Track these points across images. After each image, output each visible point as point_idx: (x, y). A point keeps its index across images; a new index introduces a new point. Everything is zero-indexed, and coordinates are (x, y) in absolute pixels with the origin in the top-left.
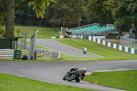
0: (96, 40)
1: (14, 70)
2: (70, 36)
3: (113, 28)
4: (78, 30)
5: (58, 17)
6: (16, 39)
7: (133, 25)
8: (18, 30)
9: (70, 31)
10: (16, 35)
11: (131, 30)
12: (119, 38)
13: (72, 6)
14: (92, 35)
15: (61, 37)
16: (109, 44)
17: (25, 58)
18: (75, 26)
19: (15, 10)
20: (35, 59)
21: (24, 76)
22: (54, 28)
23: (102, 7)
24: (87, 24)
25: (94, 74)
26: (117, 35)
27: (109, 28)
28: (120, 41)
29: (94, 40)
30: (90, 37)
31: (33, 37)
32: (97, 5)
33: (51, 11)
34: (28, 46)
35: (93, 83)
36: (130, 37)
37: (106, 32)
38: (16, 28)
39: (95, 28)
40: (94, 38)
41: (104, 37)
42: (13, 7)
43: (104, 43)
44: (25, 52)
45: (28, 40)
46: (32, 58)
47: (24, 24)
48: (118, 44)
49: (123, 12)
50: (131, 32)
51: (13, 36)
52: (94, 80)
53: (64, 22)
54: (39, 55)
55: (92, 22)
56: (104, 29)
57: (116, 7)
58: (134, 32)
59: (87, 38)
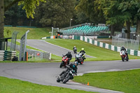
0: (88, 40)
1: (4, 71)
2: (61, 36)
3: (105, 27)
4: (69, 30)
5: (49, 17)
6: (6, 40)
7: (125, 24)
8: (8, 31)
9: (61, 31)
10: (6, 36)
11: (123, 30)
12: (111, 38)
13: (63, 6)
14: (84, 35)
15: (52, 37)
16: (101, 45)
17: (15, 59)
18: (66, 26)
19: (5, 11)
20: (26, 60)
21: (14, 78)
22: (44, 29)
23: (93, 6)
24: (78, 24)
25: (86, 75)
26: (109, 35)
27: (101, 27)
28: (113, 41)
29: (86, 40)
30: (82, 37)
31: (23, 38)
32: (89, 4)
33: (42, 11)
34: (19, 47)
35: (84, 84)
36: (122, 37)
37: (98, 32)
38: (6, 28)
39: (86, 28)
40: (86, 38)
41: (96, 37)
42: (2, 7)
43: (96, 43)
44: (15, 53)
45: (19, 41)
46: (22, 60)
47: (14, 24)
48: (110, 44)
49: (116, 11)
50: (123, 31)
51: (3, 36)
52: (86, 81)
53: (55, 22)
54: (30, 56)
55: (83, 22)
56: (95, 29)
57: (108, 6)
58: (126, 31)
59: (79, 38)
